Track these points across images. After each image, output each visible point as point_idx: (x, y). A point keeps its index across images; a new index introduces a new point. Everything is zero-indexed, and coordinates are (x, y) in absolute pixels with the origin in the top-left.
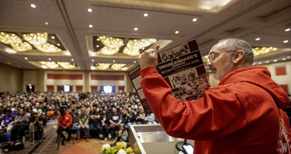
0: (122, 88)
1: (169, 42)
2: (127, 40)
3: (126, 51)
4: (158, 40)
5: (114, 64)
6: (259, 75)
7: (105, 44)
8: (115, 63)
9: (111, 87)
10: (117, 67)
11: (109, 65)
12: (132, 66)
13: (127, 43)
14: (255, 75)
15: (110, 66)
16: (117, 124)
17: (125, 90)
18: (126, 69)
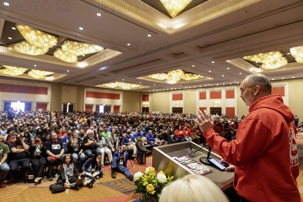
0: (43, 105)
1: (118, 53)
2: (63, 39)
3: (58, 54)
4: (106, 49)
5: (33, 70)
6: (275, 101)
7: (25, 38)
8: (36, 69)
9: (23, 104)
10: (37, 74)
11: (24, 70)
12: (62, 76)
13: (62, 43)
14: (272, 102)
15: (26, 72)
16: (58, 156)
17: (48, 109)
18: (51, 79)
